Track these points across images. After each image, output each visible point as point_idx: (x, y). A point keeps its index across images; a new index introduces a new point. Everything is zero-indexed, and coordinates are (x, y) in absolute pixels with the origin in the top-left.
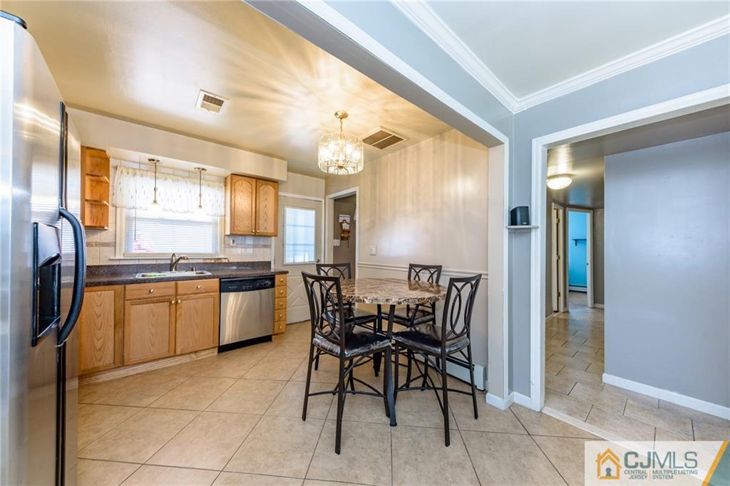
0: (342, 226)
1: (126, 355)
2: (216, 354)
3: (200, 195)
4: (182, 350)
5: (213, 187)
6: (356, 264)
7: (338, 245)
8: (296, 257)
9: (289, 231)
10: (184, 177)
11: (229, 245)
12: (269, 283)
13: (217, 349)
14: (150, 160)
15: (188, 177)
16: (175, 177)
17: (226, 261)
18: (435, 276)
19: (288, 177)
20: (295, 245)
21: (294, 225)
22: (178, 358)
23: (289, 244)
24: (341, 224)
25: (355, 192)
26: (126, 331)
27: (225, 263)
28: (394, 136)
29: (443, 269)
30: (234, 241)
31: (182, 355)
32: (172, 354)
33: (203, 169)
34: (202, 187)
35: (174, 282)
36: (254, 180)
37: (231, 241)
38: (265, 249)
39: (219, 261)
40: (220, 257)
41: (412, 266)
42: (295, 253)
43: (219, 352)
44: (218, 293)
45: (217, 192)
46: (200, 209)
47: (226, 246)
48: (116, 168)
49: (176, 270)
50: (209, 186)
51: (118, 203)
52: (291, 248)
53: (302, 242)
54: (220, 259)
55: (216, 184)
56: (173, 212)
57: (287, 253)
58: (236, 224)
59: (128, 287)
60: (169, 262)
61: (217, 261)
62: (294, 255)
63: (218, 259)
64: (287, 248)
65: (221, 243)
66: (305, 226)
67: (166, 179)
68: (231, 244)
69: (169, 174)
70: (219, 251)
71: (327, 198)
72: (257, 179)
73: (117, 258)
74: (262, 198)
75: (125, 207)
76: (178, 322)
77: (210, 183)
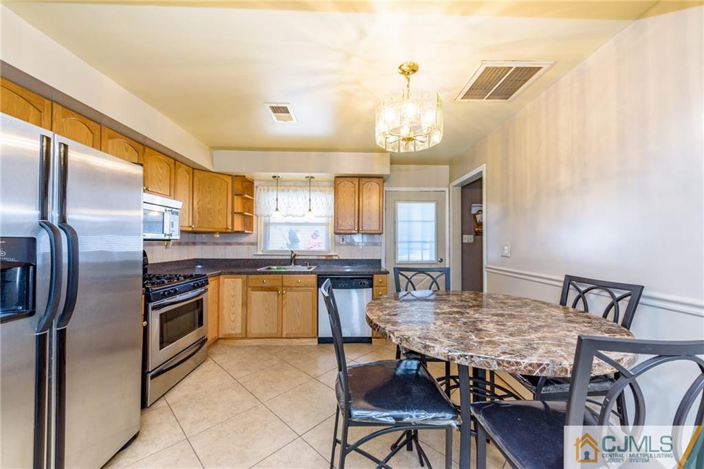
0: (475, 218)
1: (248, 329)
2: (317, 344)
3: (310, 200)
4: (287, 334)
5: (325, 191)
6: (484, 268)
7: (472, 241)
8: (411, 255)
9: (402, 228)
10: (301, 187)
11: (339, 243)
12: (367, 283)
13: (316, 340)
14: (273, 177)
15: (304, 187)
16: (295, 188)
17: (337, 258)
18: (623, 306)
19: (391, 170)
20: (409, 242)
21: (409, 221)
22: (284, 340)
23: (403, 242)
24: (474, 216)
25: (481, 173)
26: (249, 311)
27: (335, 260)
28: (517, 68)
29: (644, 293)
30: (343, 240)
31: (287, 338)
32: (279, 336)
33: (312, 177)
34: (311, 193)
35: (280, 275)
36: (357, 179)
37: (341, 240)
38: (375, 247)
39: (331, 258)
40: (331, 254)
41: (570, 280)
42: (409, 250)
43: (319, 343)
44: (316, 288)
45: (328, 195)
46: (309, 213)
47: (337, 244)
48: (257, 187)
49: (295, 264)
50: (321, 191)
51: (259, 213)
52: (405, 245)
53: (420, 239)
54: (332, 256)
55: (327, 188)
56: (293, 216)
57: (399, 251)
58: (340, 223)
59: (250, 276)
60: (290, 257)
61: (329, 258)
62: (409, 253)
63: (330, 256)
64: (400, 246)
65: (332, 242)
66: (422, 221)
67: (288, 191)
68: (341, 243)
69: (290, 186)
70: (330, 249)
71: (451, 188)
72: (360, 177)
73: (258, 253)
74: (365, 195)
75: (262, 216)
76: (285, 309)
77: (322, 188)
